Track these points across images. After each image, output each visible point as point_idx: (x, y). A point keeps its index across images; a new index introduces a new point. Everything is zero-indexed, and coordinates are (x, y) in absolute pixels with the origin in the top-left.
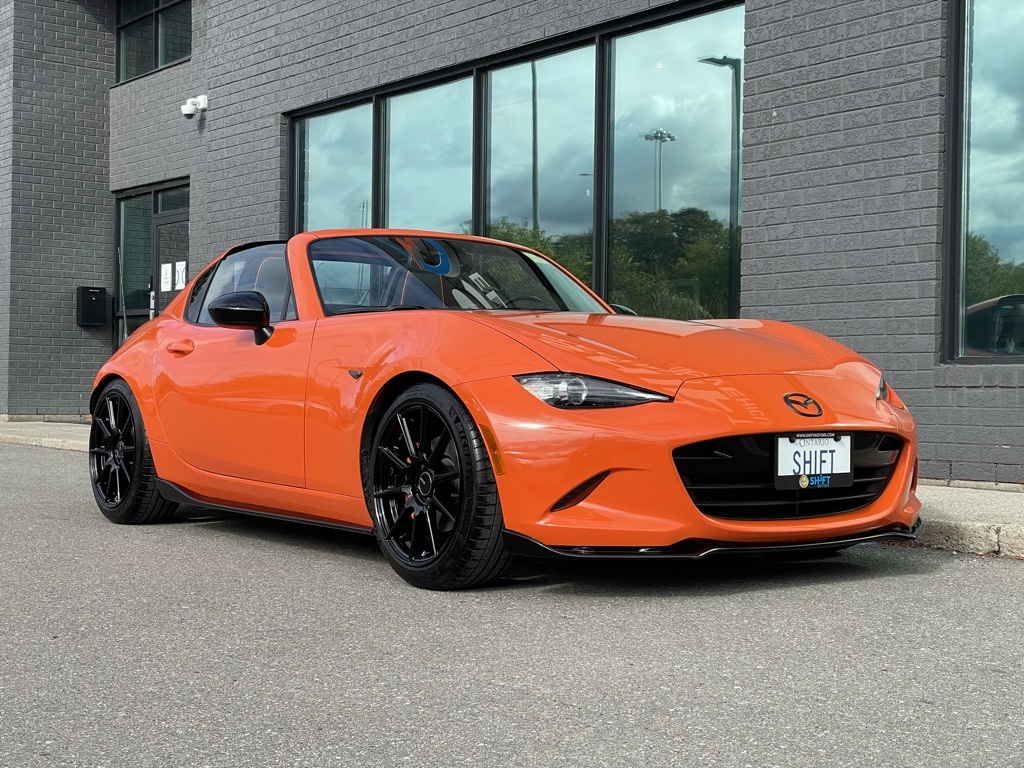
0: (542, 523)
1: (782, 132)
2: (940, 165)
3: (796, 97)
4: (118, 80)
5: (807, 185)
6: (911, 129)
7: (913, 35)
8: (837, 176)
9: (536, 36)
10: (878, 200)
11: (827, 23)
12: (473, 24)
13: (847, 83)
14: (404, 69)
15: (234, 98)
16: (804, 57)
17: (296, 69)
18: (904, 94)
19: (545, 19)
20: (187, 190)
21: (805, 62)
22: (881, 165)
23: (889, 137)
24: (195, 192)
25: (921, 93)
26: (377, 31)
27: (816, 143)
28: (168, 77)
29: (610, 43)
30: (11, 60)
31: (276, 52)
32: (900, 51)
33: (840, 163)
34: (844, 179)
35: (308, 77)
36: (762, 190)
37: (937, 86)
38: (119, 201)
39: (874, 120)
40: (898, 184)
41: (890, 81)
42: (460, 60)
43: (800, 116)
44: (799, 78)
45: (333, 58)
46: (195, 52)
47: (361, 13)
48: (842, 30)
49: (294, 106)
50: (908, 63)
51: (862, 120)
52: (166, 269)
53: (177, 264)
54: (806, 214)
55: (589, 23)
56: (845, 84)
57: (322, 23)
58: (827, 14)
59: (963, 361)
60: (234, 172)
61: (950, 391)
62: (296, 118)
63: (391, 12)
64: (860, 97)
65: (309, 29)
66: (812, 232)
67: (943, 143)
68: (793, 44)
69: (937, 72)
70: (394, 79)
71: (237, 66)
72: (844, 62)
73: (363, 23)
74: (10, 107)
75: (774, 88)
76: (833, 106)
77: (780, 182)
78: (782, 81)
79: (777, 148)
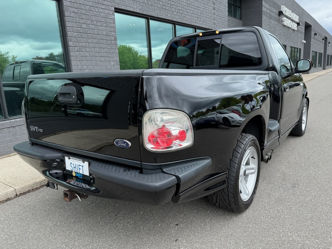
1: (82, 45)
3: (85, 36)
6: (113, 51)
11: (91, 19)
16: (84, 26)
18: (111, 43)
22: (108, 58)
23: (109, 52)
25: (114, 44)
34: (100, 60)
36: (78, 60)
41: (108, 39)
43: (86, 42)
48: (95, 22)
51: (102, 46)
54: (91, 68)
72: (97, 31)
75: (78, 32)
76: (95, 41)
77: (83, 59)
78: (80, 30)
79: (81, 49)
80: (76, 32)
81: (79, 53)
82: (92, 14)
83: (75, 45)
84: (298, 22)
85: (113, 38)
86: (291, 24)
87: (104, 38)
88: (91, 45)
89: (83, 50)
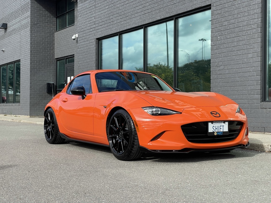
0: (149, 144)
1: (221, 42)
2: (261, 51)
3: (224, 33)
4: (57, 30)
5: (227, 56)
6: (253, 41)
7: (253, 17)
8: (235, 54)
9: (159, 18)
10: (245, 60)
11: (232, 14)
12: (143, 15)
13: (237, 29)
14: (125, 27)
15: (84, 35)
16: (226, 23)
17: (99, 27)
18: (251, 33)
19: (161, 14)
20: (74, 58)
21: (226, 24)
22: (246, 51)
23: (248, 43)
24: (75, 58)
25: (256, 32)
26: (119, 17)
27: (229, 45)
28: (69, 29)
29: (178, 20)
30: (30, 26)
31: (95, 23)
32: (250, 21)
33: (236, 50)
34: (237, 54)
35: (102, 29)
36: (216, 57)
37: (260, 30)
38: (57, 61)
39: (244, 39)
40: (250, 56)
41: (248, 29)
42: (140, 25)
43: (225, 38)
44: (225, 28)
45: (108, 24)
46: (76, 23)
47: (115, 13)
48: (236, 16)
49: (99, 37)
50: (253, 24)
51: (241, 39)
52: (69, 78)
53: (71, 77)
54: (227, 63)
55: (172, 15)
56: (237, 30)
57: (106, 16)
58: (232, 12)
59: (268, 101)
60: (84, 54)
61: (264, 109)
62: (99, 40)
63: (123, 13)
64: (240, 33)
65: (102, 17)
66: (229, 68)
67: (261, 45)
68: (223, 20)
69: (260, 27)
70: (124, 29)
71: (85, 27)
72: (236, 24)
73: (116, 15)
74: (29, 38)
75: (219, 31)
76: (234, 35)
77: (220, 55)
78: (221, 29)
79: (220, 46)
82: (234, 8)
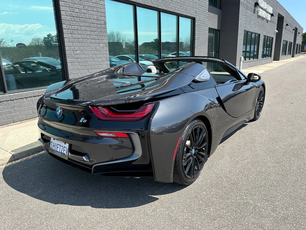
80: (69, 16)
81: (72, 35)
83: (68, 27)
84: (272, 13)
85: (103, 22)
86: (265, 15)
87: (94, 22)
88: (83, 28)
89: (75, 32)
